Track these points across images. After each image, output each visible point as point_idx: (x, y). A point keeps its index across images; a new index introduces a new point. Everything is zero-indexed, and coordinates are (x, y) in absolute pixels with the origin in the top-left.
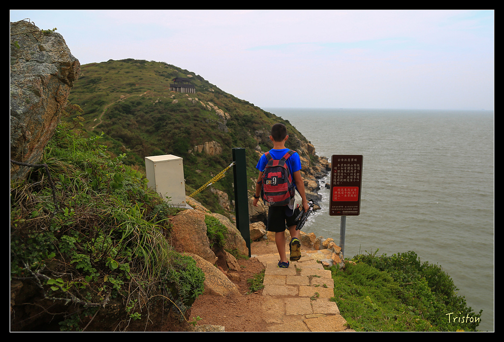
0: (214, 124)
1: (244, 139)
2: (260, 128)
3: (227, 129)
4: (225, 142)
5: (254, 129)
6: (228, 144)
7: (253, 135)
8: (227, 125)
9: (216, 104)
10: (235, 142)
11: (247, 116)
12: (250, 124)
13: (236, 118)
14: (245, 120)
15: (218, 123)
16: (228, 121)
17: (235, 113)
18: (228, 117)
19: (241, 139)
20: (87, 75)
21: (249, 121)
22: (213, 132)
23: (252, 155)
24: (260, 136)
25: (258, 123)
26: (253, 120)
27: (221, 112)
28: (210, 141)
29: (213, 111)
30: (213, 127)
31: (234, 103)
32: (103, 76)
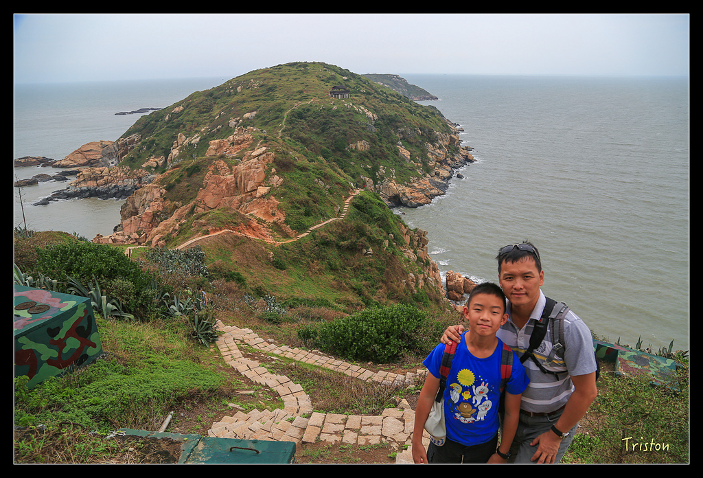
0: (364, 126)
1: (388, 136)
2: (402, 127)
3: (375, 129)
4: (372, 141)
5: (397, 127)
6: (374, 142)
7: (396, 133)
8: (375, 125)
9: (366, 107)
10: (380, 140)
11: (391, 116)
12: (393, 123)
13: (382, 118)
14: (389, 120)
15: (367, 125)
16: (376, 121)
17: (381, 114)
18: (376, 118)
19: (385, 137)
20: (265, 83)
21: (393, 120)
22: (364, 133)
23: (393, 150)
24: (402, 133)
25: (400, 122)
26: (396, 119)
27: (370, 114)
28: (361, 140)
29: (364, 113)
30: (364, 129)
31: (381, 104)
32: (278, 84)
